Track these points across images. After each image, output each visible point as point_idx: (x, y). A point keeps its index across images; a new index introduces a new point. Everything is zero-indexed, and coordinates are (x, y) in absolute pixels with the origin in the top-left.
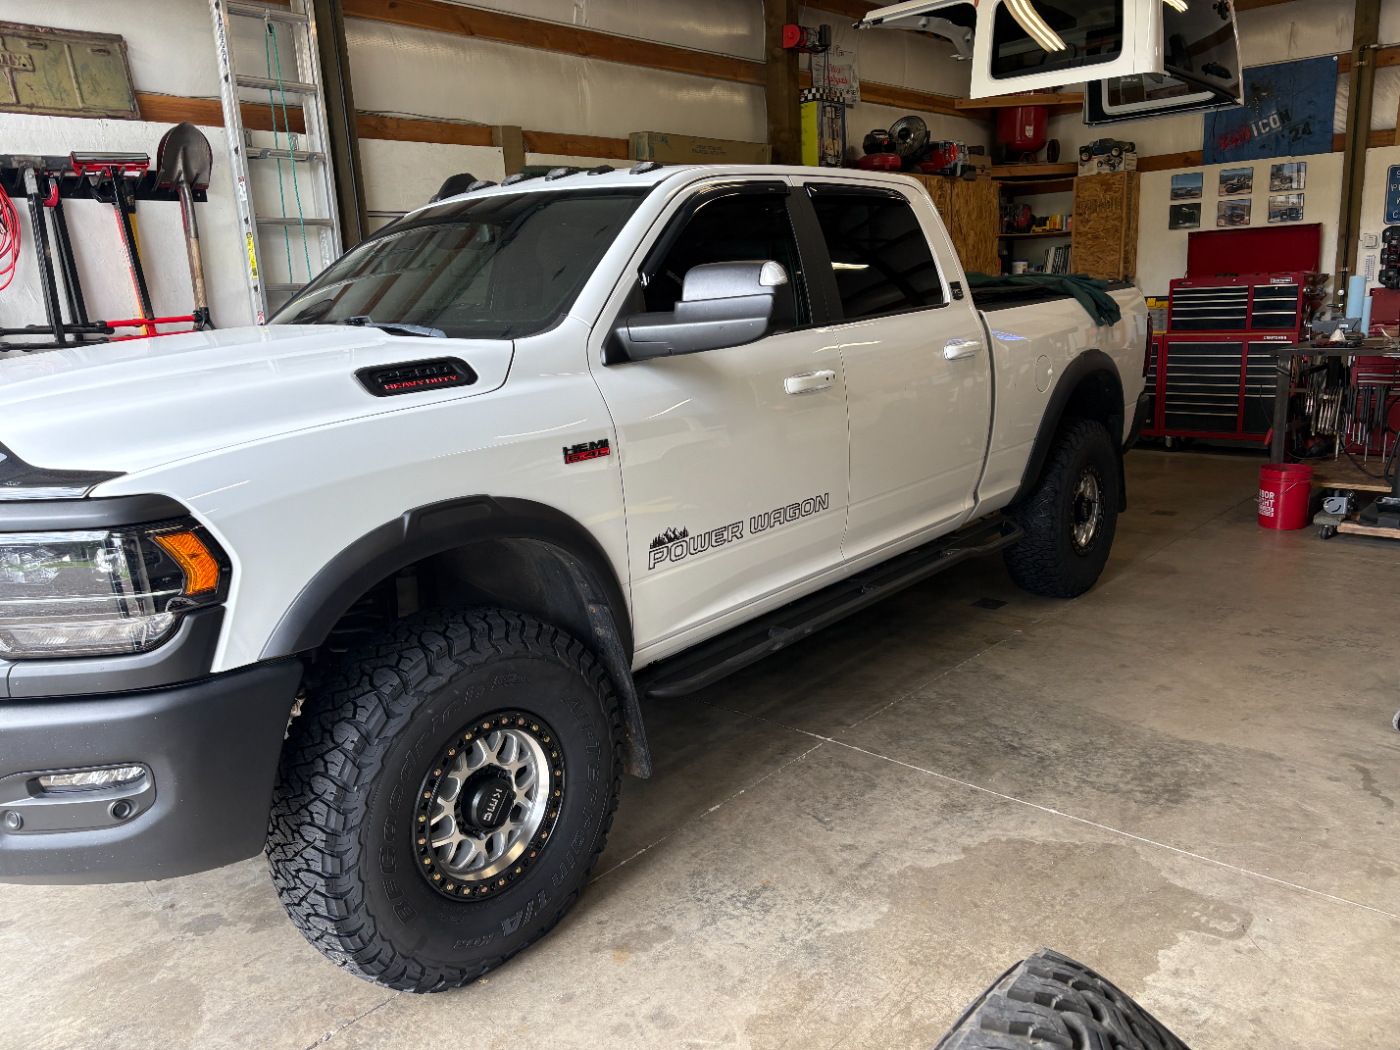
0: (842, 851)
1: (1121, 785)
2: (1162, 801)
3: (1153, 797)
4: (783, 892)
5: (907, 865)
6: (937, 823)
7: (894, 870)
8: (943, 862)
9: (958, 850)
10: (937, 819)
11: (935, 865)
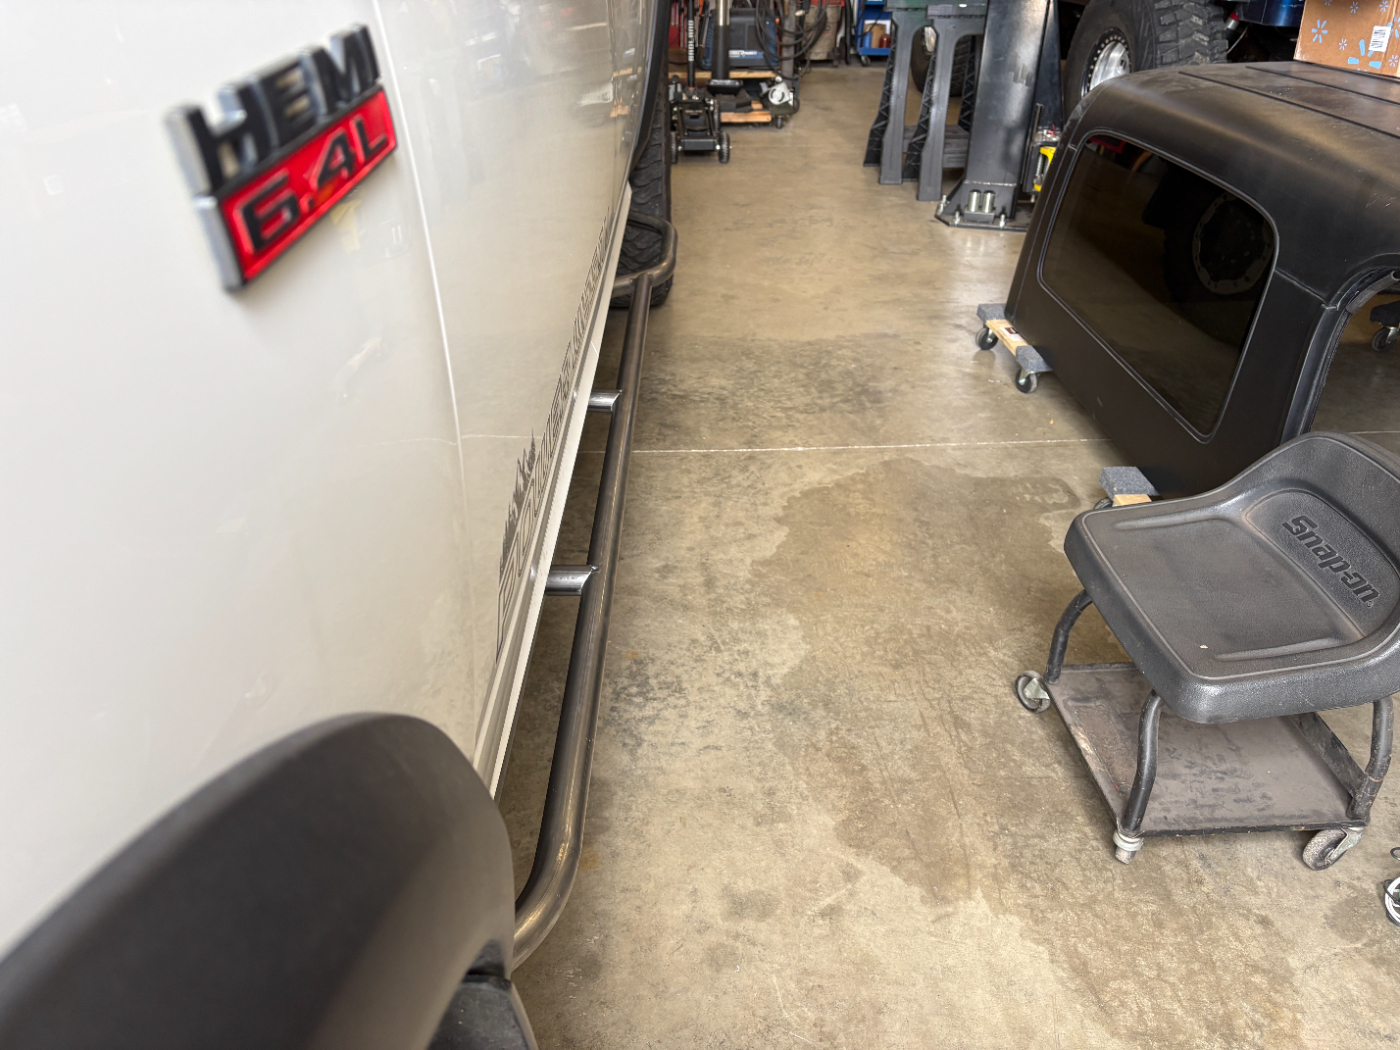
0: (665, 577)
1: (819, 402)
2: (868, 405)
3: (856, 404)
4: (667, 657)
5: (748, 561)
6: (717, 504)
7: (744, 574)
8: (777, 543)
9: (773, 524)
10: (712, 500)
11: (775, 550)
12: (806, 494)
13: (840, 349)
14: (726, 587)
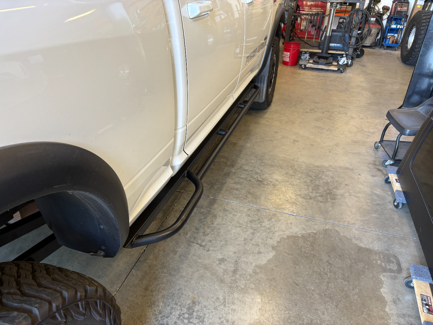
0: (220, 264)
1: (310, 194)
3: (325, 198)
4: (205, 303)
5: (254, 265)
6: (253, 234)
7: (250, 271)
8: (268, 259)
9: (271, 249)
10: (252, 231)
11: (266, 262)
12: (288, 237)
13: (328, 171)
14: (240, 275)
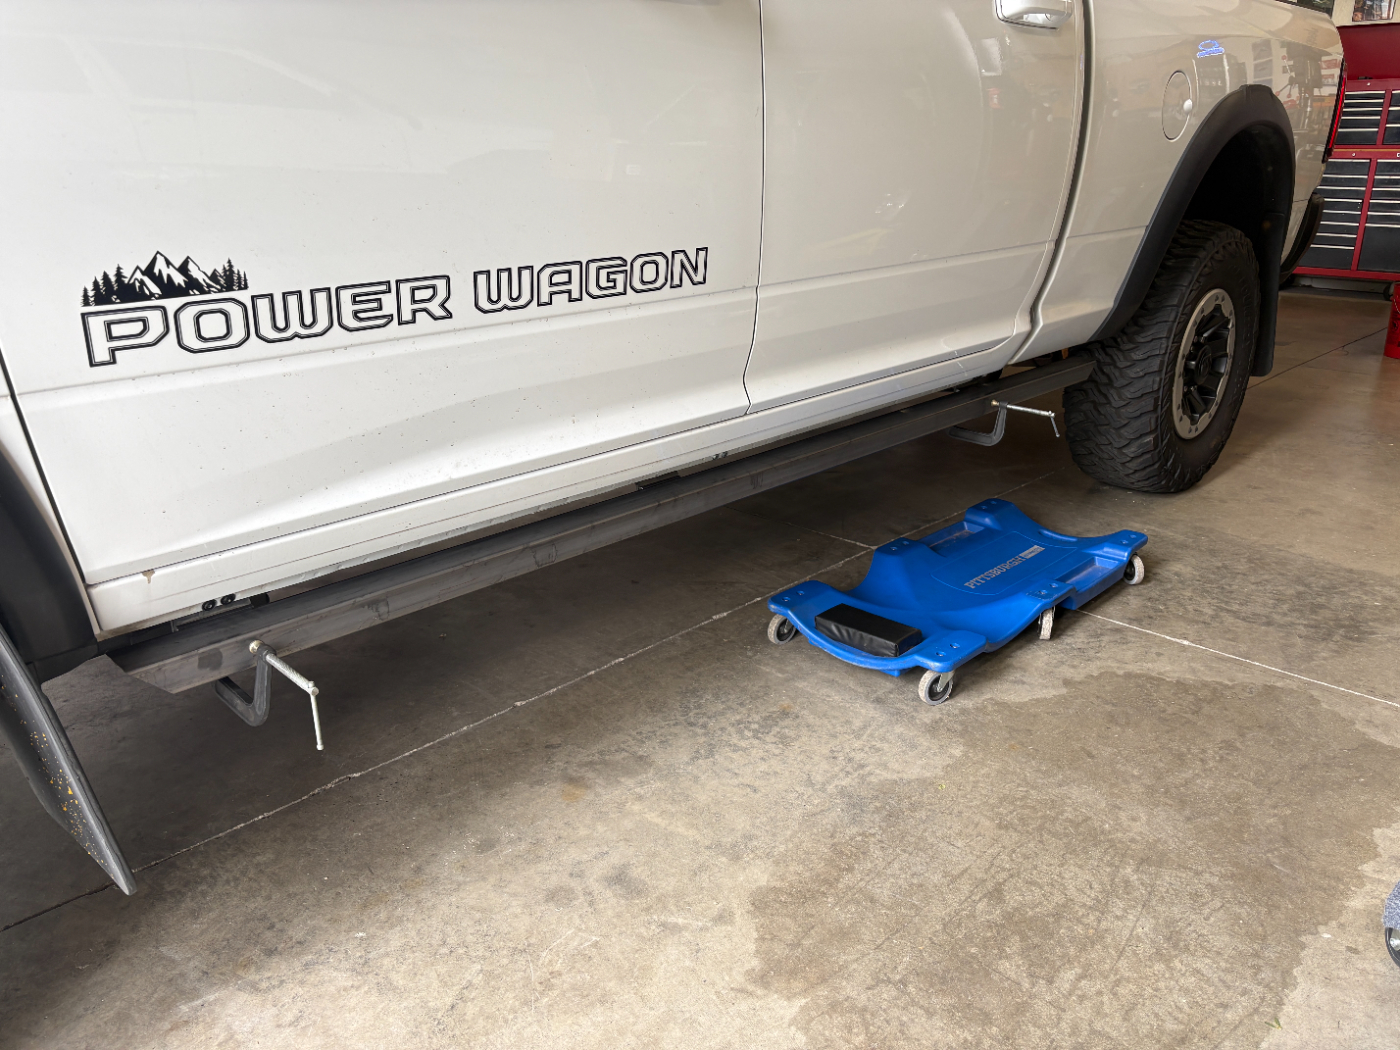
1: (1275, 616)
2: (1337, 638)
3: (1322, 633)
4: (810, 721)
8: (1037, 697)
9: (1058, 682)
11: (1026, 700)
13: (1383, 586)
